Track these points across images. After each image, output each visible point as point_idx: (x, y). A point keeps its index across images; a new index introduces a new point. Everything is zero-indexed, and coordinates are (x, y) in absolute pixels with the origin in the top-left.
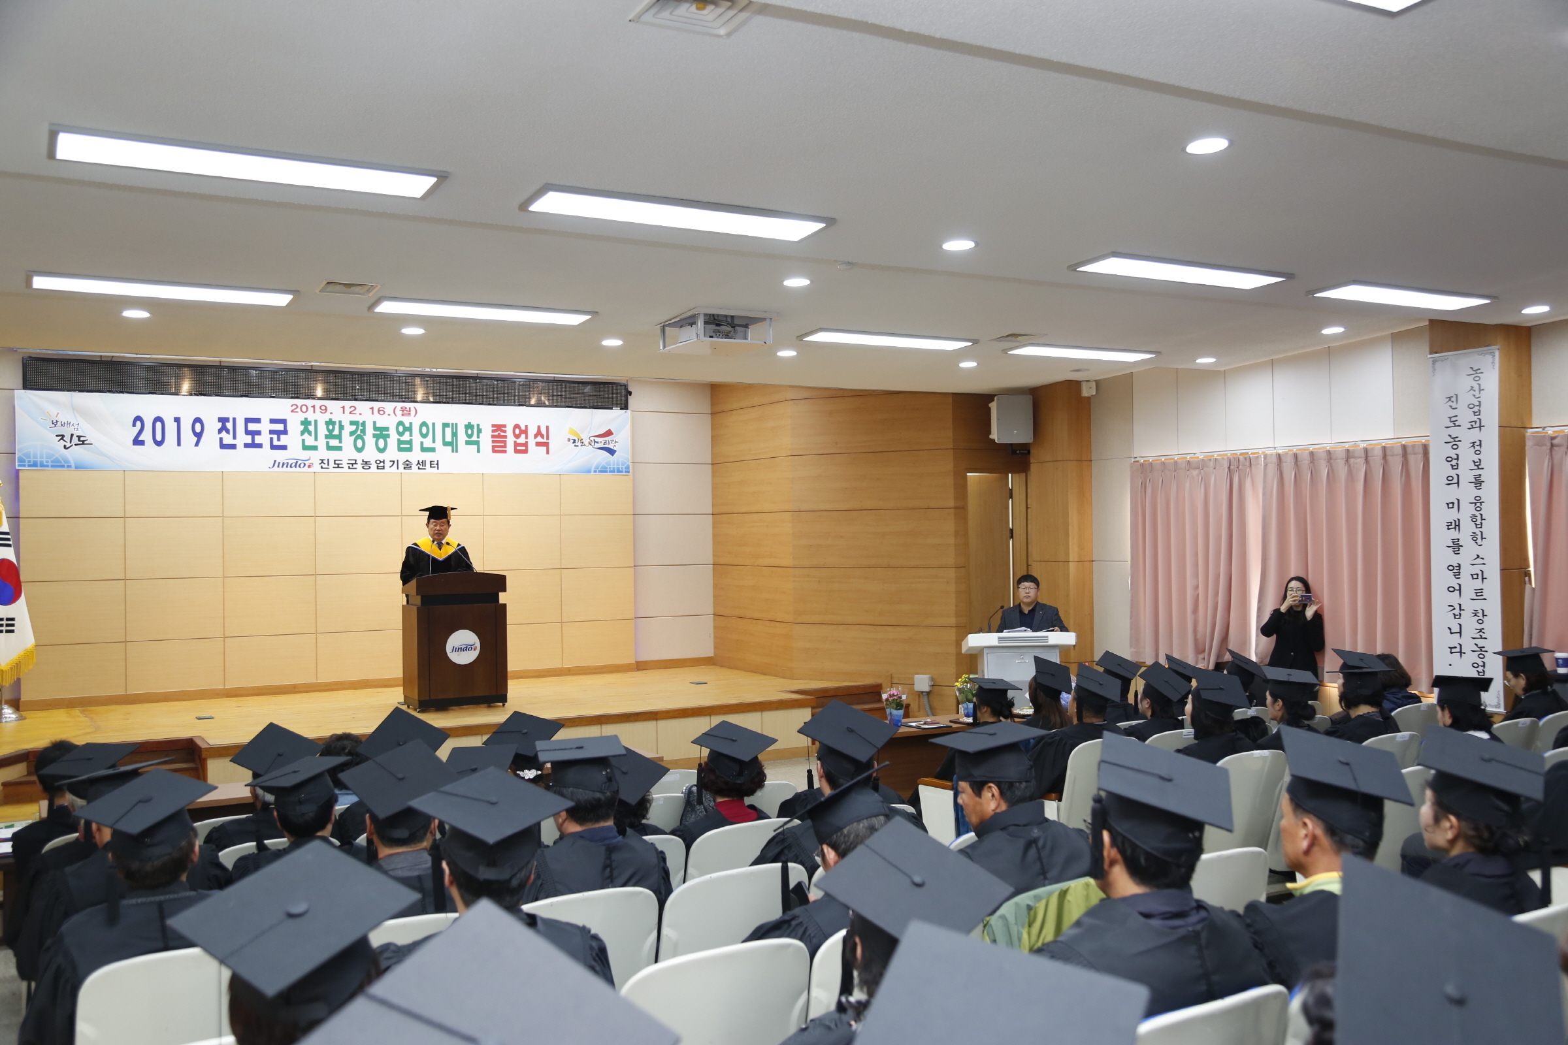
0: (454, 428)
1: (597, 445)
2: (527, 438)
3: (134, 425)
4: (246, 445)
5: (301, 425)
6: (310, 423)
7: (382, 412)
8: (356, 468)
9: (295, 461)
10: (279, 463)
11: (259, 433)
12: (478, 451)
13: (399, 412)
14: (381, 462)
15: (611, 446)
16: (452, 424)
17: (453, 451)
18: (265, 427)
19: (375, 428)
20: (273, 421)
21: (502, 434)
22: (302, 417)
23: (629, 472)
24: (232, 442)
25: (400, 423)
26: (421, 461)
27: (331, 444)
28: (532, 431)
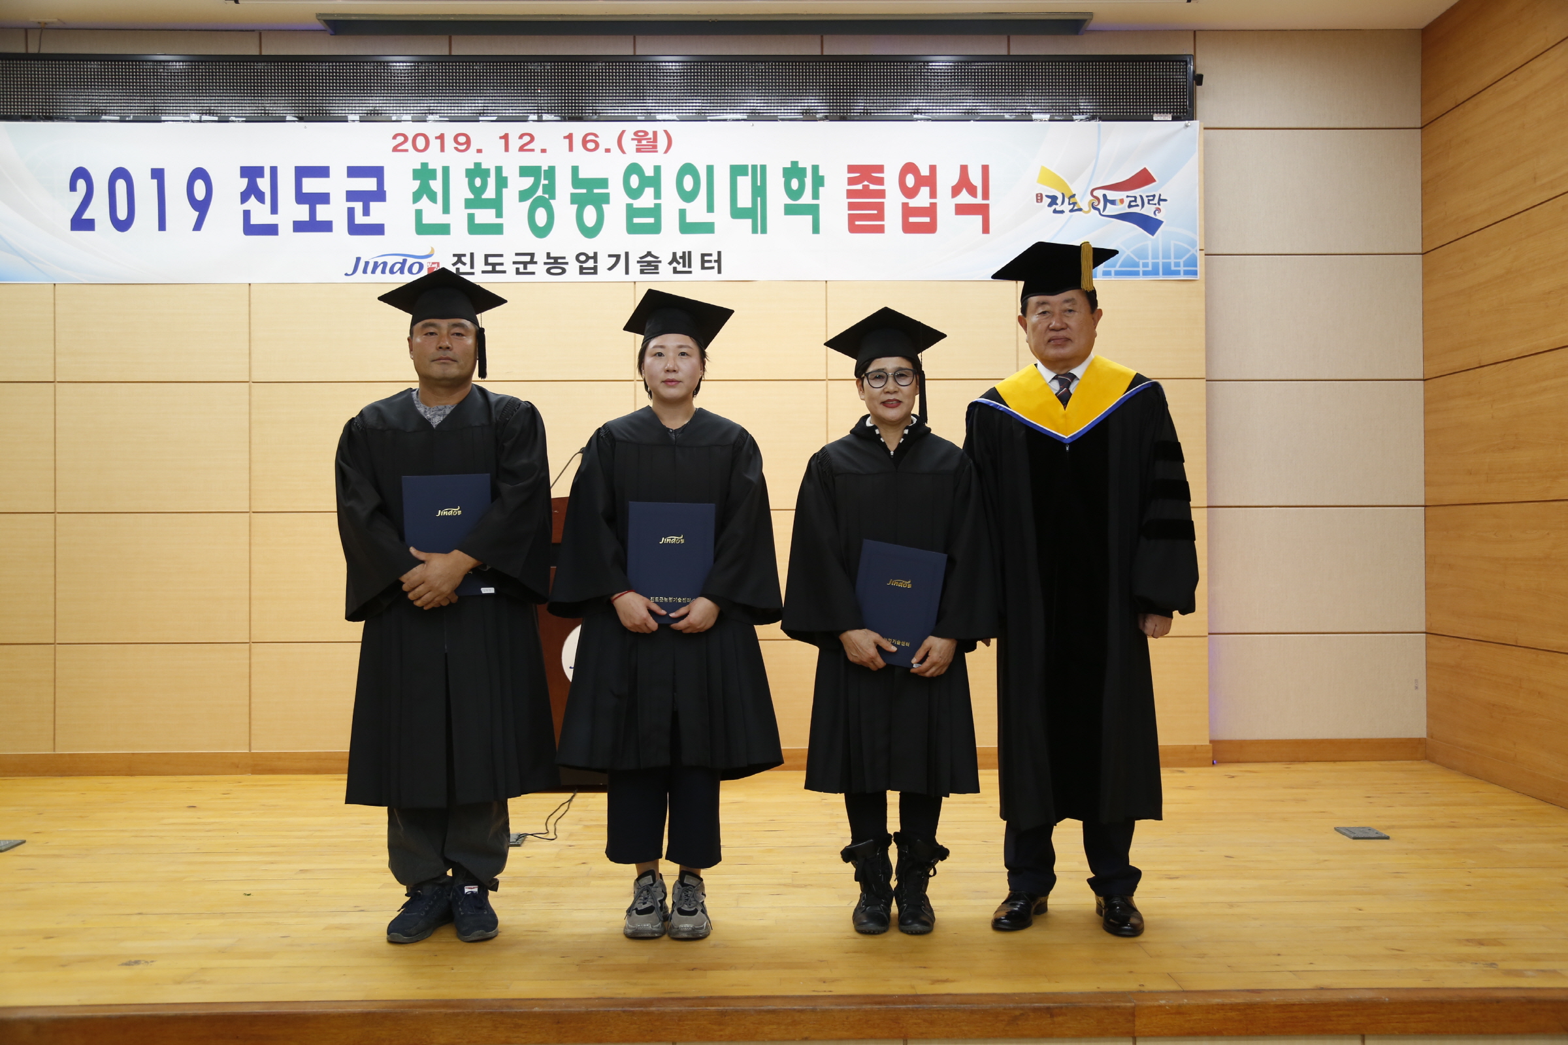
0: (759, 174)
1: (1111, 210)
2: (933, 194)
3: (73, 188)
4: (299, 227)
5: (415, 178)
6: (432, 174)
7: (591, 146)
8: (533, 273)
9: (400, 259)
10: (367, 263)
11: (324, 198)
12: (816, 229)
13: (629, 144)
14: (588, 258)
15: (1148, 211)
16: (754, 167)
17: (755, 231)
18: (337, 185)
19: (577, 181)
20: (354, 172)
21: (872, 187)
22: (414, 160)
23: (1195, 273)
24: (269, 219)
25: (634, 169)
26: (679, 254)
27: (478, 221)
28: (947, 179)
